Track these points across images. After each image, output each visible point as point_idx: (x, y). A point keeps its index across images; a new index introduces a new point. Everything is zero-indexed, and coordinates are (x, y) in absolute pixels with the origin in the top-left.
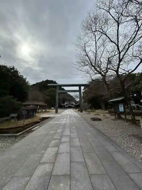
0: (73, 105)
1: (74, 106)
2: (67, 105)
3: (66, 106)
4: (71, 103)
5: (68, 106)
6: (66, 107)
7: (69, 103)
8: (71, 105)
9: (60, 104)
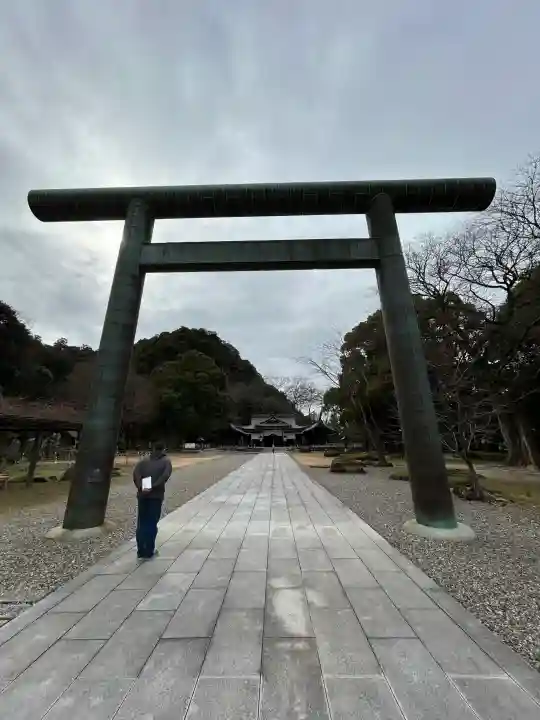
0: (288, 429)
1: (292, 437)
2: (258, 430)
3: (255, 437)
4: (277, 422)
5: (268, 434)
6: (257, 443)
7: (268, 422)
8: (279, 433)
9: (230, 427)
